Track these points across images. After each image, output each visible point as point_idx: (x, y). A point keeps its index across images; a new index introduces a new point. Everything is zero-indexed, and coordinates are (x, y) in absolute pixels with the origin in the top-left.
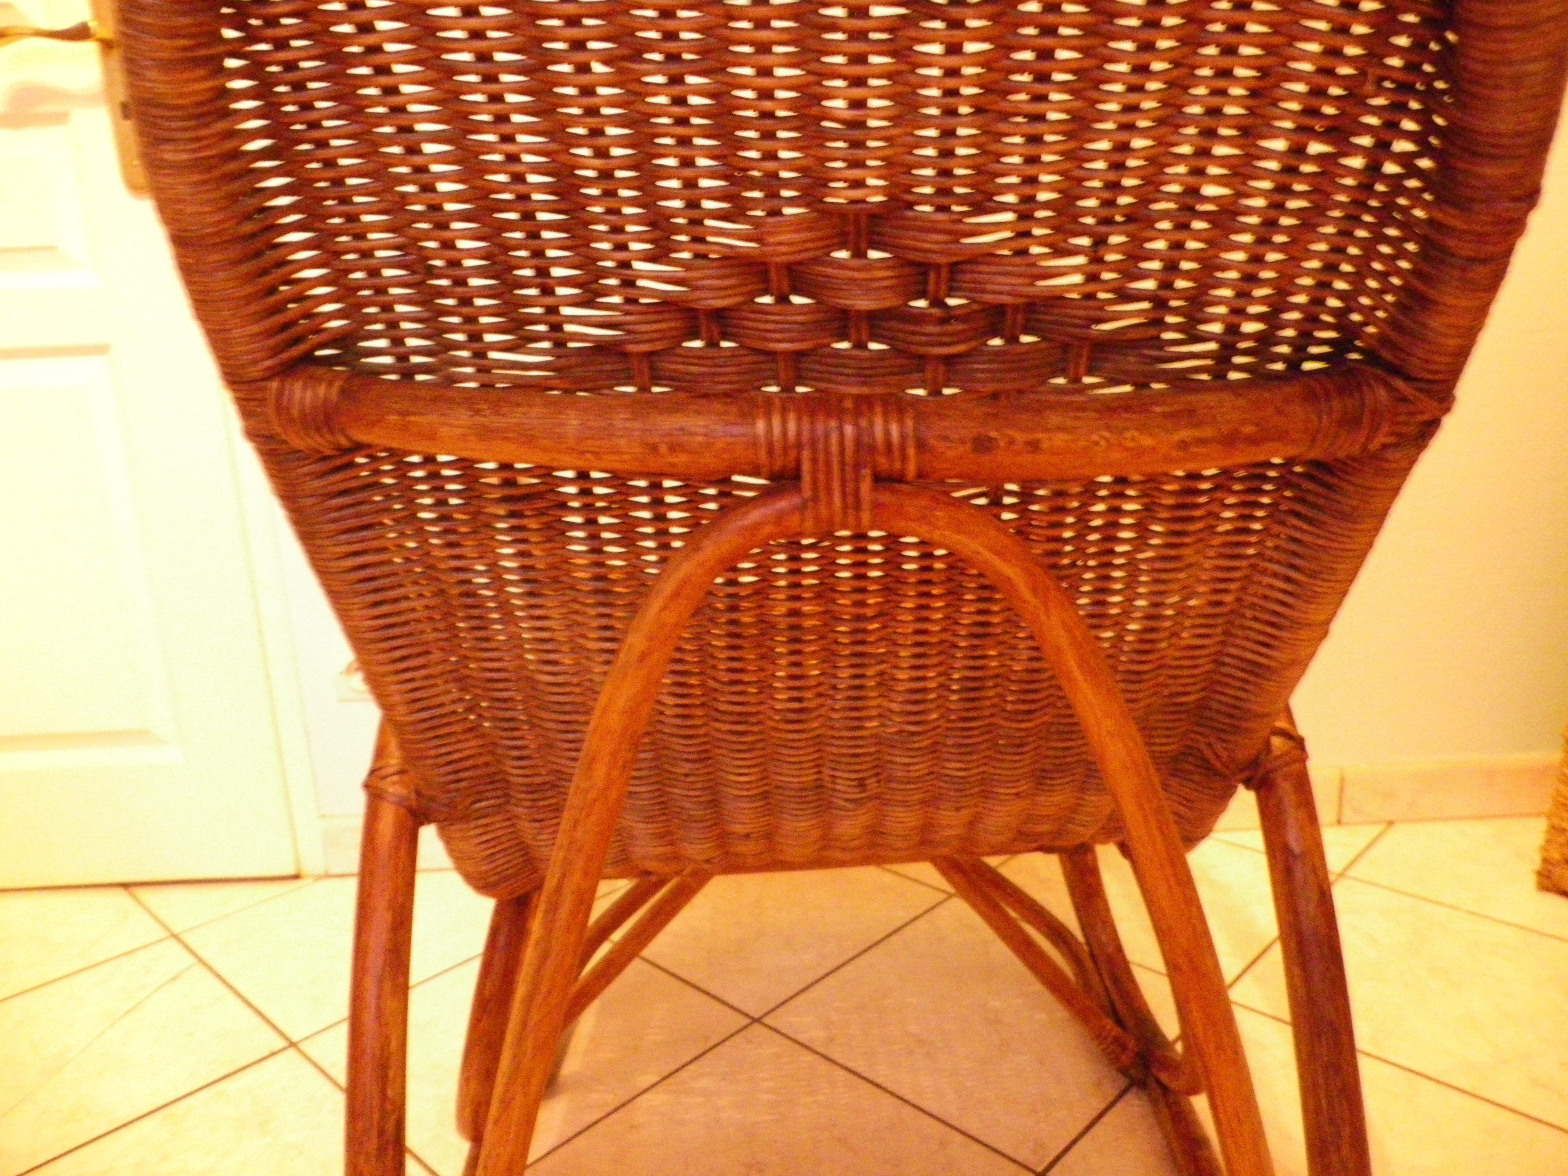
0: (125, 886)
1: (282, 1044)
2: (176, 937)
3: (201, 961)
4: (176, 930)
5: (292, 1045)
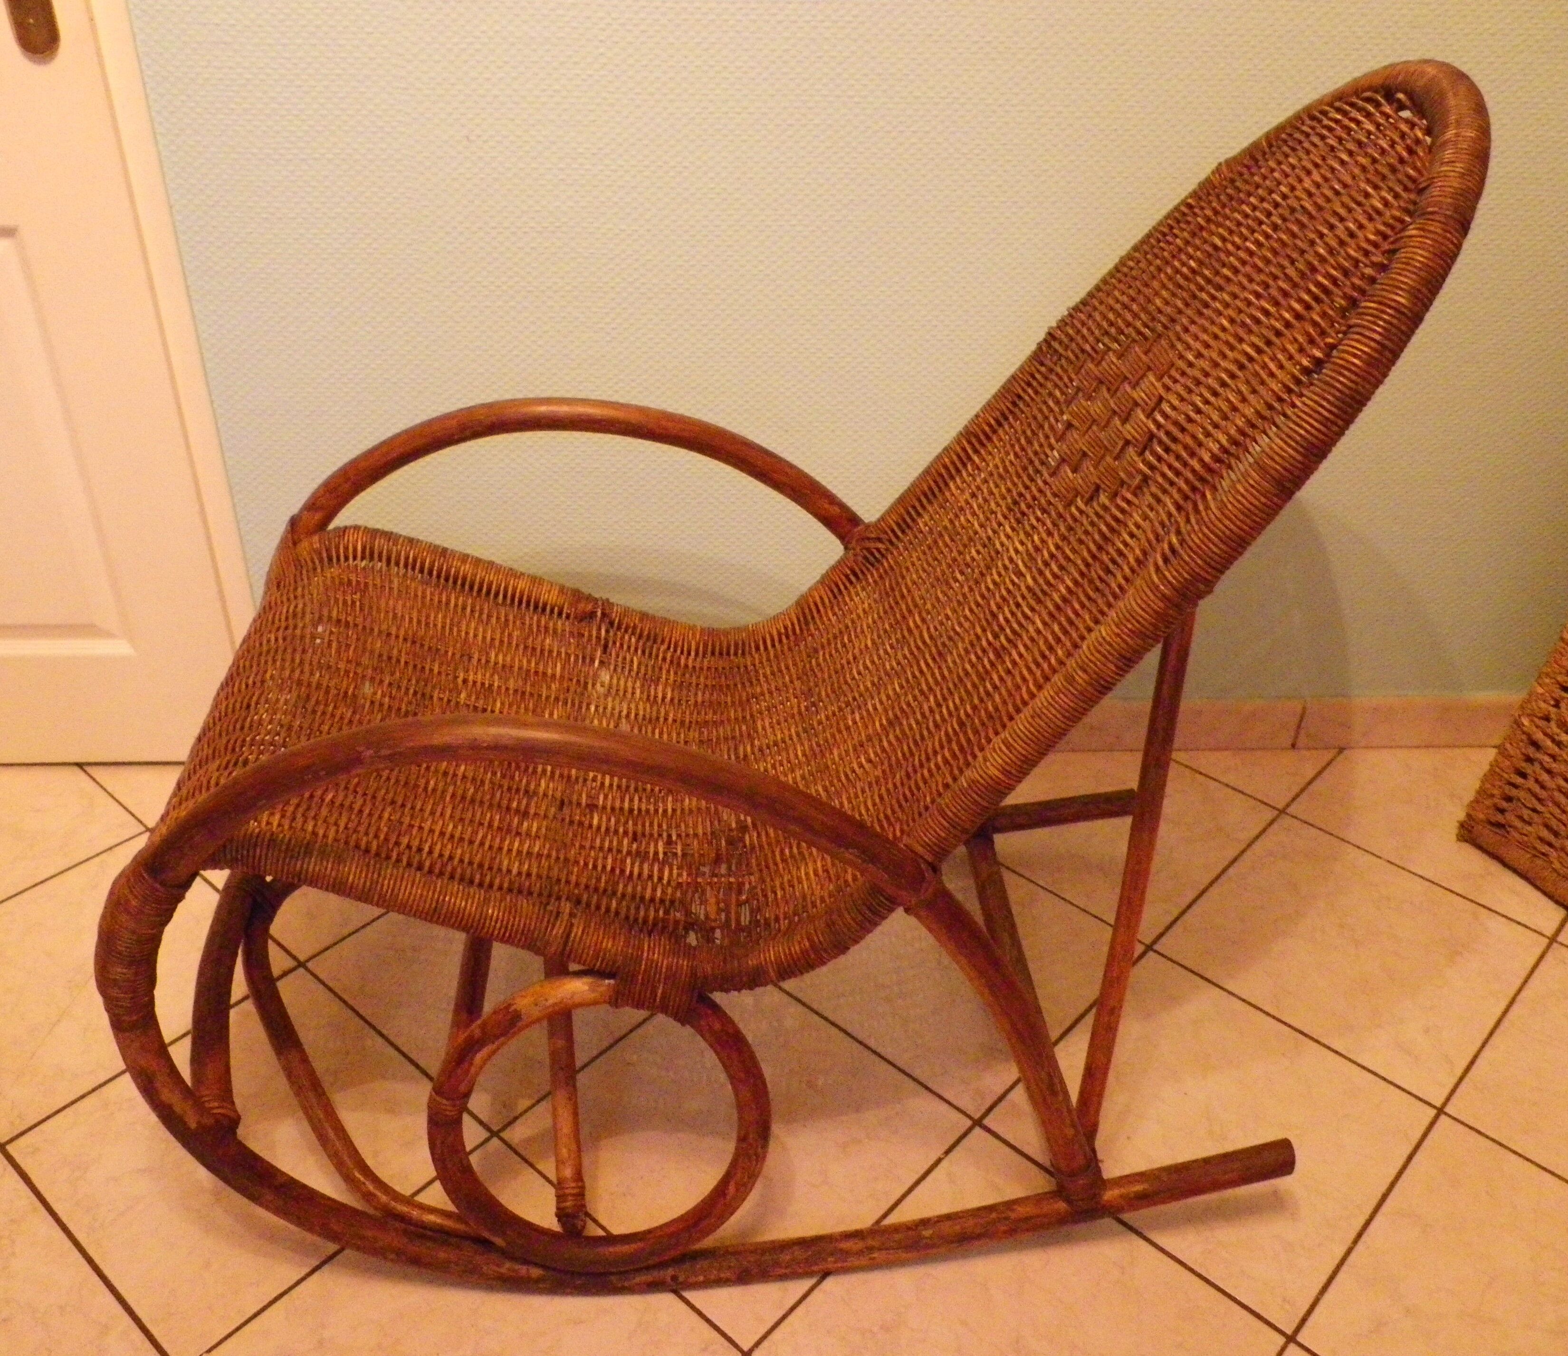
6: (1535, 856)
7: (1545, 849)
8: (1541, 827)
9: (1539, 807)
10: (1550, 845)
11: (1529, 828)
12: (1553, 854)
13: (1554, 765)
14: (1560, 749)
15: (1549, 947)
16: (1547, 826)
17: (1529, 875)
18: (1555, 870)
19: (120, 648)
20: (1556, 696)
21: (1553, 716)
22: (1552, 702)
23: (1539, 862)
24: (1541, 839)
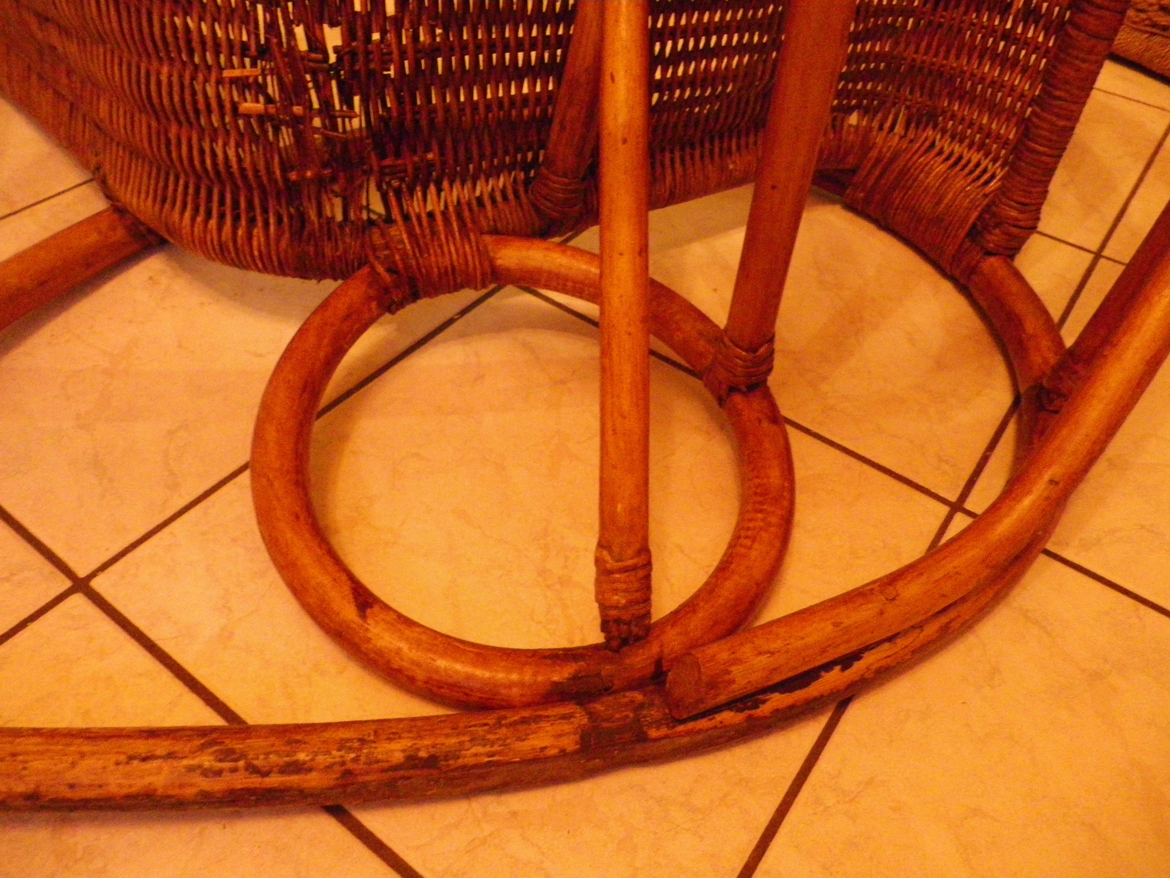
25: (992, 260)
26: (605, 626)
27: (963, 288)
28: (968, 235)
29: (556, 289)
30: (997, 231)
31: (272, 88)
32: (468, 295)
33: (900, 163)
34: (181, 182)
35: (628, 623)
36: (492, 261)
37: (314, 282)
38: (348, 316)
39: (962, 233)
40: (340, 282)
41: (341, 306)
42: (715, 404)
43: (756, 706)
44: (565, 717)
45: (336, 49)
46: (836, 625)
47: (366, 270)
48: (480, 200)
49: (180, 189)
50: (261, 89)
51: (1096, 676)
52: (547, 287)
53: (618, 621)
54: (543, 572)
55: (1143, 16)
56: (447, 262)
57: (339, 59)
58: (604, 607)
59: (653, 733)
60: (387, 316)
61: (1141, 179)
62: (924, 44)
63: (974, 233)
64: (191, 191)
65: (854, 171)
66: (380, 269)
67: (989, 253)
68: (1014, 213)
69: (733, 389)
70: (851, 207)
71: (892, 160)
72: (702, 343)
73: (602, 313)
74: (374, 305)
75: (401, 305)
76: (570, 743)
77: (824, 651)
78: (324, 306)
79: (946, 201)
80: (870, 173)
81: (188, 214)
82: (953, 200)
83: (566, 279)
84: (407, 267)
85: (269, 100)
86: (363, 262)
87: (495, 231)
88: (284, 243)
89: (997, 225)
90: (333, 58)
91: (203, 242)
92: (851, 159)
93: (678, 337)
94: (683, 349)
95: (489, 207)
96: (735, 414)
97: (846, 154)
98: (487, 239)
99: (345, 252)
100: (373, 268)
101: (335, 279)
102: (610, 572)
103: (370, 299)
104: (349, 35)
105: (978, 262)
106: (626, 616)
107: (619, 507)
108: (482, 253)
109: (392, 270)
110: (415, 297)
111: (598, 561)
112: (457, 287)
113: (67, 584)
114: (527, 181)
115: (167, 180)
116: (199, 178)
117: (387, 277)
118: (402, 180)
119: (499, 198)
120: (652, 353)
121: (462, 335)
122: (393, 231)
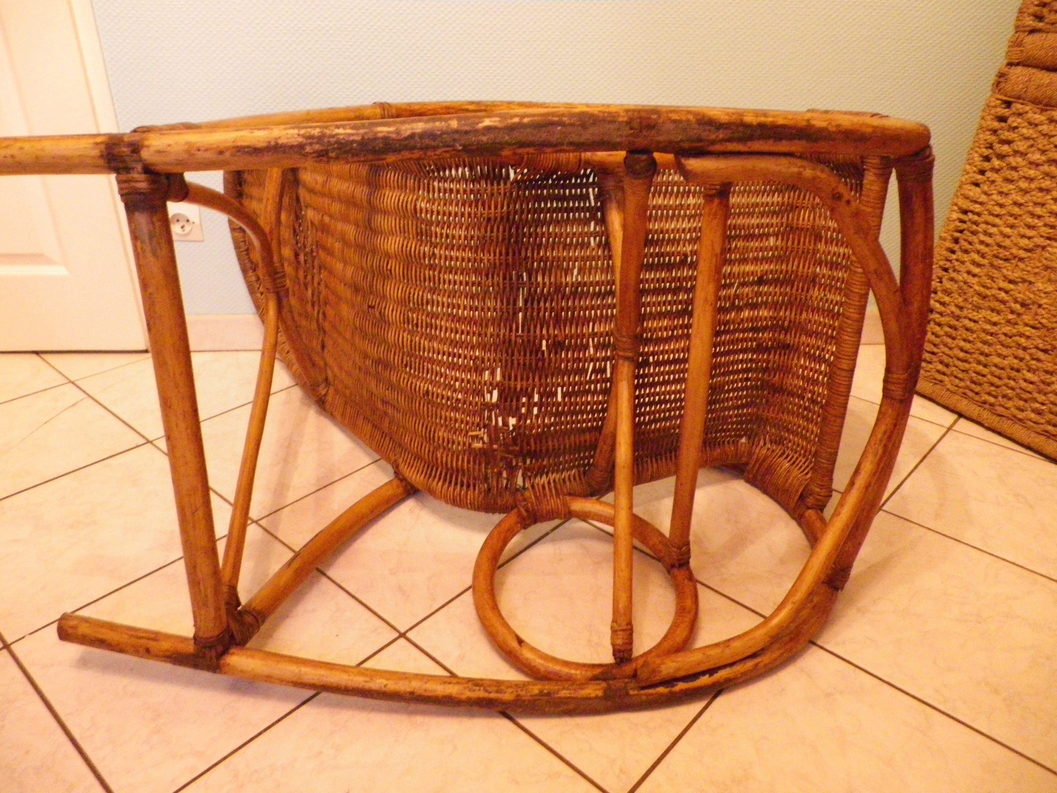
0: (37, 353)
1: (143, 441)
2: (73, 383)
3: (89, 396)
4: (72, 380)
5: (148, 442)
6: (935, 384)
7: (939, 377)
8: (938, 363)
9: (935, 350)
10: (944, 374)
11: (930, 366)
12: (946, 379)
13: (942, 319)
14: (944, 307)
15: (947, 432)
16: (941, 362)
17: (933, 396)
18: (948, 390)
19: (59, 271)
20: (939, 275)
21: (939, 288)
22: (938, 280)
23: (939, 387)
24: (938, 371)
25: (810, 511)
26: (614, 654)
27: (800, 524)
28: (799, 499)
29: (598, 521)
30: (811, 497)
31: (486, 439)
32: (557, 522)
33: (768, 461)
34: (439, 472)
35: (623, 652)
36: (569, 508)
37: (491, 514)
38: (509, 530)
39: (797, 498)
40: (505, 515)
41: (506, 525)
42: (666, 573)
43: (673, 686)
44: (599, 684)
45: (513, 425)
46: (704, 654)
47: (515, 510)
48: (564, 480)
49: (438, 474)
50: (482, 439)
51: (828, 695)
52: (593, 519)
53: (619, 651)
54: (590, 641)
55: (929, 374)
56: (550, 507)
57: (514, 429)
58: (613, 645)
59: (632, 692)
60: (523, 531)
61: (916, 467)
62: (771, 409)
63: (802, 497)
64: (443, 474)
65: (747, 464)
66: (522, 510)
67: (808, 508)
68: (818, 490)
69: (673, 566)
70: (748, 481)
71: (764, 461)
72: (660, 546)
73: (615, 530)
74: (519, 525)
75: (529, 525)
76: (600, 693)
77: (699, 664)
78: (499, 525)
79: (789, 481)
80: (754, 466)
81: (440, 483)
82: (793, 481)
83: (601, 516)
84: (533, 509)
85: (484, 443)
86: (514, 506)
87: (570, 494)
88: (480, 498)
89: (810, 495)
90: (511, 428)
91: (445, 497)
92: (744, 460)
93: (651, 543)
94: (651, 548)
95: (568, 483)
96: (674, 577)
97: (741, 457)
98: (568, 498)
99: (507, 502)
100: (518, 509)
101: (504, 513)
102: (616, 631)
103: (519, 523)
104: (519, 421)
105: (804, 512)
106: (622, 648)
107: (620, 606)
108: (565, 504)
109: (527, 511)
110: (535, 522)
111: (612, 628)
112: (553, 519)
113: (397, 635)
114: (585, 472)
115: (432, 470)
116: (448, 469)
117: (525, 514)
118: (532, 473)
119: (572, 479)
120: (635, 548)
121: (553, 540)
122: (527, 494)
